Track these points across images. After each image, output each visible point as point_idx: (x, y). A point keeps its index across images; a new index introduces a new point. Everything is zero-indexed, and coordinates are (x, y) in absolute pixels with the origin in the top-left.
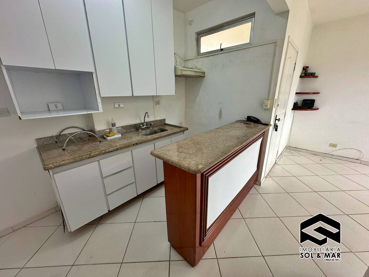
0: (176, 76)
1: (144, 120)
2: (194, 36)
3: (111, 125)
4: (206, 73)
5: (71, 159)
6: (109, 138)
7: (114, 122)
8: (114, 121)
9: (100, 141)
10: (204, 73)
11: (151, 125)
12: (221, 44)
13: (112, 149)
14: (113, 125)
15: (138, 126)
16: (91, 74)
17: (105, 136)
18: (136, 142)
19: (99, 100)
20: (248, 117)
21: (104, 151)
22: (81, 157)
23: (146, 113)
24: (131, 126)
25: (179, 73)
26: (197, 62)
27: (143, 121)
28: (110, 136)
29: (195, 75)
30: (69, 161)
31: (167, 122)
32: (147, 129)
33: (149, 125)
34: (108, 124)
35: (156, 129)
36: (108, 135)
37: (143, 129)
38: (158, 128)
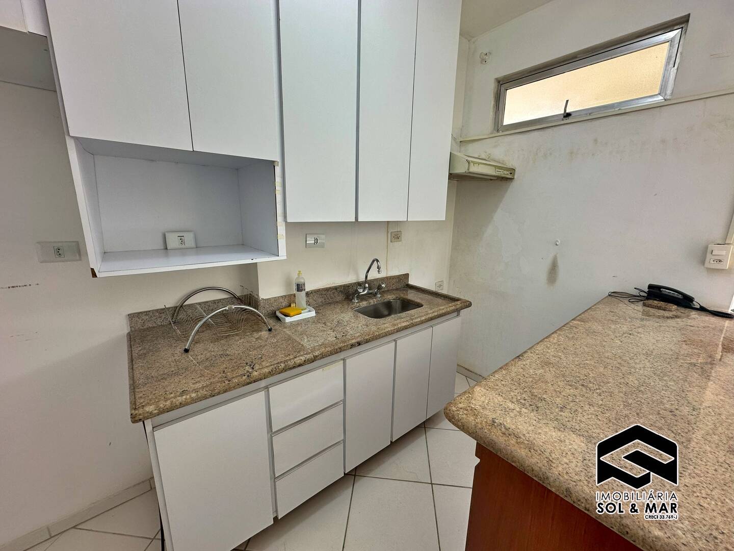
0: (451, 177)
1: (366, 277)
2: (491, 87)
3: (295, 287)
4: (516, 170)
5: (203, 387)
6: (288, 320)
7: (302, 281)
8: (303, 278)
9: (270, 330)
10: (512, 171)
11: (379, 288)
12: (567, 101)
13: (303, 358)
14: (300, 287)
15: (351, 291)
16: (272, 164)
17: (278, 314)
18: (359, 340)
19: (282, 230)
20: (650, 287)
21: (283, 365)
22: (227, 382)
23: (374, 261)
24: (336, 288)
25: (460, 169)
26: (495, 146)
27: (362, 278)
28: (291, 314)
29: (494, 174)
30: (197, 395)
31: (412, 282)
32: (370, 297)
33: (375, 287)
34: (288, 283)
35: (390, 297)
36: (287, 311)
37: (362, 298)
38: (394, 297)
